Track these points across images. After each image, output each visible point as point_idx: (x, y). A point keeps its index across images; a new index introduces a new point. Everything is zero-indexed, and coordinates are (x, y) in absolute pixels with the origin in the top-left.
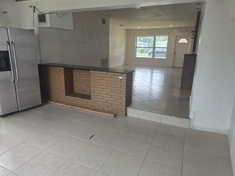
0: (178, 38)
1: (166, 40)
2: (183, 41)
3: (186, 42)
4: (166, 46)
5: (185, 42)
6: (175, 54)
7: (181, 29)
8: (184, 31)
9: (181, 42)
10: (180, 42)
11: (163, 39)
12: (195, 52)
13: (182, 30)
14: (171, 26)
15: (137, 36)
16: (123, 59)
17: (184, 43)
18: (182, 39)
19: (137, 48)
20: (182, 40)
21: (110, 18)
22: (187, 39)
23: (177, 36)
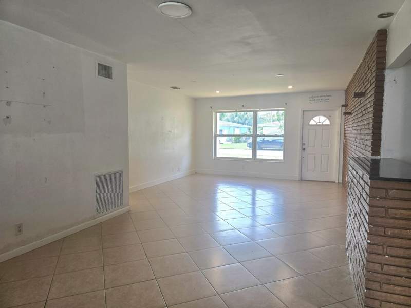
0: (307, 114)
1: (279, 120)
2: (320, 120)
3: (327, 122)
4: (282, 133)
5: (323, 124)
6: (304, 149)
7: (313, 95)
8: (320, 98)
9: (315, 124)
10: (312, 122)
11: (274, 118)
12: (379, 154)
13: (315, 97)
14: (290, 87)
15: (216, 113)
16: (185, 163)
17: (323, 126)
18: (318, 117)
19: (218, 138)
20: (317, 119)
21: (129, 66)
22: (329, 117)
23: (304, 111)
